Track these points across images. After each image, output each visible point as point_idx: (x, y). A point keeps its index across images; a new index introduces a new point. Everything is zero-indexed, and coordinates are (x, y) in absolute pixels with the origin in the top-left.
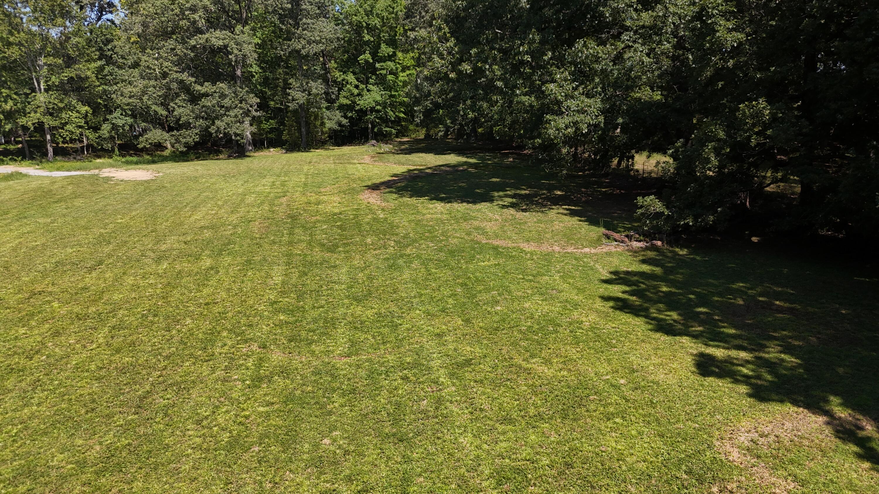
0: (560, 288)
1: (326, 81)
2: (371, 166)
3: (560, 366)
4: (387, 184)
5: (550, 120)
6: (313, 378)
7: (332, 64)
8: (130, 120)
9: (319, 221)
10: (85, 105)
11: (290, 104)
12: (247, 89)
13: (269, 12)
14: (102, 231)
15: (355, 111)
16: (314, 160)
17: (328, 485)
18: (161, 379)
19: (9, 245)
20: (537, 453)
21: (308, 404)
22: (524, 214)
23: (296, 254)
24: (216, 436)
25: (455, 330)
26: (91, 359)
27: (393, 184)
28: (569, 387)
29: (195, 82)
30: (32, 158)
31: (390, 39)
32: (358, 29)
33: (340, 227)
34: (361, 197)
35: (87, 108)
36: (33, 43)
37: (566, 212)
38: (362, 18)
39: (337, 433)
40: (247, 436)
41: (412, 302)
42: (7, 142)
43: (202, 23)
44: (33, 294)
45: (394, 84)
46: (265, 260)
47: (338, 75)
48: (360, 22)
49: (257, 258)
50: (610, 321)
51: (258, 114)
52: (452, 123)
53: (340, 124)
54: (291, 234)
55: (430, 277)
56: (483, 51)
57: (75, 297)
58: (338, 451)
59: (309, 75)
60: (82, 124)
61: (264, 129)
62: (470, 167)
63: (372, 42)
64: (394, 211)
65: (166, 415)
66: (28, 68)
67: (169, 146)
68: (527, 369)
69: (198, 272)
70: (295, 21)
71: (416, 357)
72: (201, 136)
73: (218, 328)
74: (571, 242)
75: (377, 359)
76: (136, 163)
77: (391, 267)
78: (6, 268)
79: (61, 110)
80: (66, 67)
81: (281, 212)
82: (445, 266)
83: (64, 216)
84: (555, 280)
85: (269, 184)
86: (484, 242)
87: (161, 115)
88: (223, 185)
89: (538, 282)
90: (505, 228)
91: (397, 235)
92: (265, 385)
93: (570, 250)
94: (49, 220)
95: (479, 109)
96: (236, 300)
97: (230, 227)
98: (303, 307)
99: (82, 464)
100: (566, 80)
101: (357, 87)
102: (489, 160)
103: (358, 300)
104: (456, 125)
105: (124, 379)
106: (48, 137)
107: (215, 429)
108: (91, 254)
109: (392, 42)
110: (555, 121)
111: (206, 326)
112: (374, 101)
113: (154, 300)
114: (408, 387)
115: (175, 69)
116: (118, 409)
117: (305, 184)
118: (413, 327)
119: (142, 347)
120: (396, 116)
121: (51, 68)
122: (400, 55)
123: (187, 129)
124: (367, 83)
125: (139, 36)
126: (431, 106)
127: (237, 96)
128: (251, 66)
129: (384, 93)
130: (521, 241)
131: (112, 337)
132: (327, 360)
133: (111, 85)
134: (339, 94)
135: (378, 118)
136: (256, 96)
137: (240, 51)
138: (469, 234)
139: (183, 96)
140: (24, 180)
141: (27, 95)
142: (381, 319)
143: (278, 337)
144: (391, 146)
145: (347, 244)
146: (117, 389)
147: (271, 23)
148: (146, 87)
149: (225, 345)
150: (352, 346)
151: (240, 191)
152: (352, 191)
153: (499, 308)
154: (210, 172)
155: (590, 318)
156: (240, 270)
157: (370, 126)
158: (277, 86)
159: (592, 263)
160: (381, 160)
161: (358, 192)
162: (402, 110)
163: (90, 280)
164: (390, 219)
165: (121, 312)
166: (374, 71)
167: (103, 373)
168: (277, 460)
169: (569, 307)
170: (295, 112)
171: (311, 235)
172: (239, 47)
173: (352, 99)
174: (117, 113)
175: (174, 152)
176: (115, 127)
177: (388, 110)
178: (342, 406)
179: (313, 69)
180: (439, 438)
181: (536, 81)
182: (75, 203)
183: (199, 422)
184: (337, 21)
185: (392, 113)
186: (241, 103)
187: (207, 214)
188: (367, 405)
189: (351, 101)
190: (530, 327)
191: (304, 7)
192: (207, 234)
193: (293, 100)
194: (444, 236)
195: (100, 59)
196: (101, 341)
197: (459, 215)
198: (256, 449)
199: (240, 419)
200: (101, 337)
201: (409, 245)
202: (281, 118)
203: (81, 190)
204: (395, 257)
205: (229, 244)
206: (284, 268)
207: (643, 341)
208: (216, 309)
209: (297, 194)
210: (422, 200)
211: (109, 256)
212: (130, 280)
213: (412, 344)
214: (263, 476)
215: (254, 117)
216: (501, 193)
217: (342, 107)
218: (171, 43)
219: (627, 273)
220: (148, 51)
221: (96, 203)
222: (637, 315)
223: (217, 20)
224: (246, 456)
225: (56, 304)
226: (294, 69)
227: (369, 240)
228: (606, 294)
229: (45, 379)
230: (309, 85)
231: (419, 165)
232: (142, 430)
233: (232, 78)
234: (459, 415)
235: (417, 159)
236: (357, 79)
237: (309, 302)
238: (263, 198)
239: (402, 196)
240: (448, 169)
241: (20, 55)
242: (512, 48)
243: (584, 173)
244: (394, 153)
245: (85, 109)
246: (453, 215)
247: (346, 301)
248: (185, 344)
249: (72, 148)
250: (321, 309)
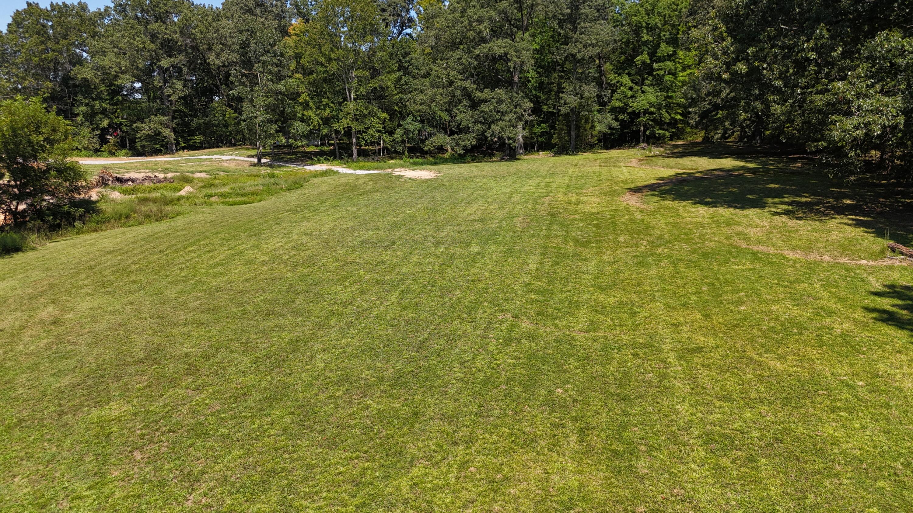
0: (818, 295)
1: (600, 84)
2: (637, 169)
3: (795, 363)
4: (651, 187)
5: (836, 121)
6: (554, 344)
7: (608, 66)
8: (419, 125)
9: (576, 219)
10: (384, 112)
11: (561, 108)
12: (522, 94)
13: (549, 18)
14: (395, 219)
15: (627, 113)
16: (580, 163)
17: (557, 420)
18: (435, 331)
19: (328, 226)
20: (749, 427)
21: (548, 362)
22: (798, 222)
23: (552, 247)
24: (474, 374)
25: (693, 322)
26: (387, 312)
27: (657, 187)
28: (799, 381)
29: (477, 89)
30: (341, 158)
31: (672, 38)
32: (637, 30)
33: (596, 226)
34: (621, 199)
35: (385, 115)
36: (348, 58)
37: (850, 222)
38: (642, 17)
39: (570, 386)
40: (497, 378)
41: (654, 295)
42: (322, 144)
43: (486, 33)
44: (346, 263)
45: (671, 85)
46: (523, 249)
47: (612, 77)
48: (640, 23)
49: (517, 248)
50: (867, 330)
51: (531, 118)
52: (731, 125)
53: (610, 128)
54: (549, 229)
55: (677, 275)
56: (762, 49)
57: (375, 268)
58: (568, 399)
59: (584, 79)
60: (381, 129)
61: (535, 133)
62: (747, 172)
63: (651, 42)
64: (653, 213)
65: (439, 355)
66: (343, 80)
67: (449, 149)
68: (759, 361)
69: (467, 256)
70: (573, 26)
71: (649, 339)
72: (478, 140)
73: (481, 300)
74: (847, 252)
75: (612, 337)
76: (422, 164)
77: (640, 263)
78: (327, 243)
79: (365, 116)
80: (371, 78)
81: (543, 209)
82: (695, 266)
83: (366, 206)
84: (815, 288)
85: (534, 185)
86: (743, 247)
87: (445, 120)
88: (493, 184)
89: (795, 288)
90: (771, 235)
91: (651, 235)
92: (515, 345)
93: (842, 261)
94: (356, 209)
95: (753, 110)
96: (496, 279)
97: (497, 221)
98: (551, 290)
99: (381, 379)
100: (859, 77)
101: (631, 89)
102: (771, 164)
103: (602, 289)
104: (735, 127)
105: (409, 328)
106: (354, 140)
107: (474, 369)
108: (387, 237)
109: (674, 42)
110: (841, 121)
111: (471, 297)
112: (648, 103)
113: (433, 275)
114: (638, 362)
115: (460, 77)
116: (405, 348)
117: (568, 186)
118: (651, 316)
119: (422, 308)
120: (672, 118)
121: (360, 80)
122: (681, 53)
123: (466, 133)
124: (642, 83)
125: (432, 49)
126: (708, 107)
127: (512, 101)
128: (528, 71)
129: (659, 94)
130: (786, 248)
131: (402, 299)
132: (567, 333)
133: (406, 94)
134: (612, 96)
135: (652, 121)
136: (531, 101)
137: (519, 58)
138: (728, 238)
139: (465, 102)
140: (335, 177)
141: (340, 104)
142: (621, 306)
143: (528, 311)
144: (662, 149)
145: (600, 241)
146: (405, 334)
147: (551, 28)
148: (435, 95)
149: (485, 312)
150: (591, 324)
151: (508, 190)
152: (613, 193)
153: (743, 308)
154: (483, 173)
155: (844, 326)
156: (502, 256)
157: (642, 128)
158: (551, 91)
159: (865, 275)
160: (648, 163)
161: (619, 194)
162: (679, 111)
163: (386, 256)
164: (647, 220)
165: (408, 281)
166: (651, 71)
167: (395, 322)
168: (519, 397)
169: (823, 313)
170: (566, 115)
171: (567, 231)
172: (518, 54)
173: (625, 101)
174: (409, 119)
175: (453, 155)
176: (406, 132)
177: (663, 112)
178: (576, 368)
179: (587, 72)
180: (657, 403)
181: (822, 78)
182: (374, 196)
183: (462, 364)
184: (617, 23)
185: (667, 115)
186: (516, 108)
187: (478, 210)
188: (597, 369)
189: (624, 103)
190: (773, 327)
191: (583, 11)
192: (477, 226)
193: (565, 104)
194: (700, 239)
195: (399, 70)
196: (394, 300)
197: (723, 220)
198: (504, 387)
199: (492, 366)
200: (394, 297)
201: (663, 245)
202: (553, 122)
203: (378, 186)
204: (645, 255)
205: (494, 235)
206: (539, 257)
207: (900, 352)
208: (480, 286)
209: (560, 195)
210: (684, 203)
211: (400, 239)
212: (415, 258)
213: (647, 329)
214: (507, 406)
215: (526, 122)
216: (776, 200)
217: (613, 110)
218: (458, 53)
219: (907, 288)
220: (439, 61)
221: (390, 197)
222: (902, 328)
223: (500, 28)
224: (496, 391)
225: (362, 272)
226: (570, 73)
227: (622, 239)
228: (872, 305)
229: (356, 322)
230: (582, 88)
231: (689, 169)
232: (421, 363)
233: (510, 83)
234: (680, 388)
235: (688, 163)
236: (632, 81)
237: (558, 286)
238: (527, 197)
239: (664, 199)
240: (721, 173)
241: (338, 69)
242: (796, 45)
243: (888, 181)
244: (664, 157)
245: (384, 115)
246: (715, 219)
247: (591, 289)
248: (455, 308)
249: (372, 150)
250: (568, 293)
